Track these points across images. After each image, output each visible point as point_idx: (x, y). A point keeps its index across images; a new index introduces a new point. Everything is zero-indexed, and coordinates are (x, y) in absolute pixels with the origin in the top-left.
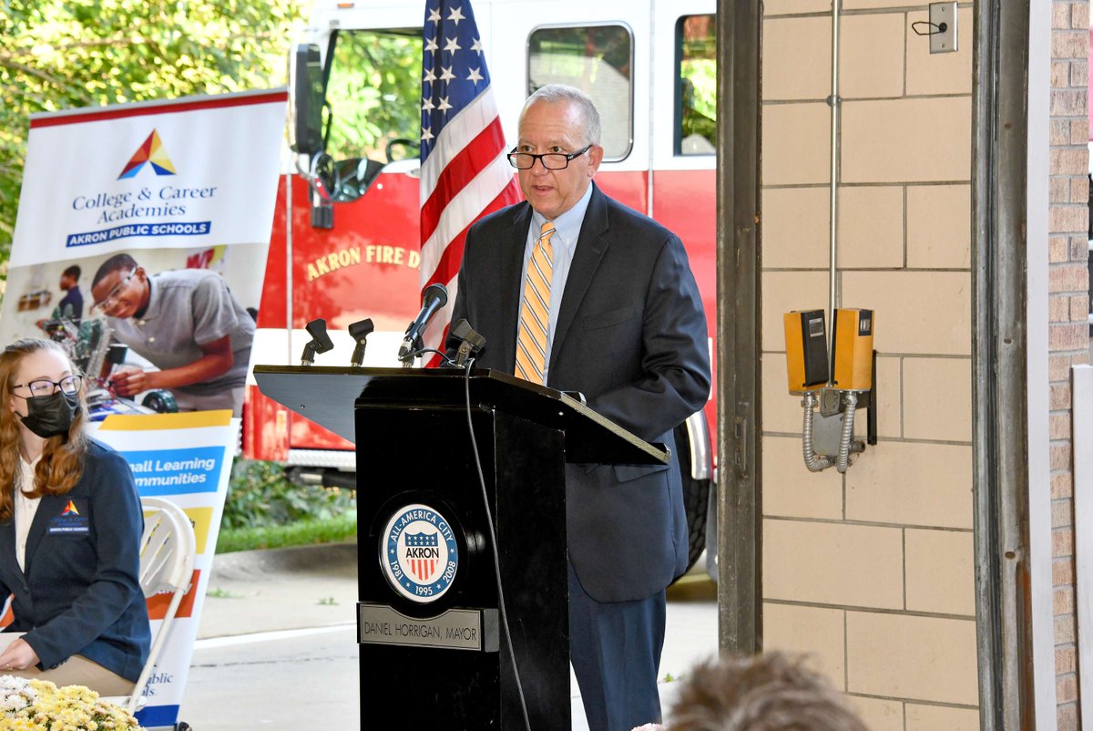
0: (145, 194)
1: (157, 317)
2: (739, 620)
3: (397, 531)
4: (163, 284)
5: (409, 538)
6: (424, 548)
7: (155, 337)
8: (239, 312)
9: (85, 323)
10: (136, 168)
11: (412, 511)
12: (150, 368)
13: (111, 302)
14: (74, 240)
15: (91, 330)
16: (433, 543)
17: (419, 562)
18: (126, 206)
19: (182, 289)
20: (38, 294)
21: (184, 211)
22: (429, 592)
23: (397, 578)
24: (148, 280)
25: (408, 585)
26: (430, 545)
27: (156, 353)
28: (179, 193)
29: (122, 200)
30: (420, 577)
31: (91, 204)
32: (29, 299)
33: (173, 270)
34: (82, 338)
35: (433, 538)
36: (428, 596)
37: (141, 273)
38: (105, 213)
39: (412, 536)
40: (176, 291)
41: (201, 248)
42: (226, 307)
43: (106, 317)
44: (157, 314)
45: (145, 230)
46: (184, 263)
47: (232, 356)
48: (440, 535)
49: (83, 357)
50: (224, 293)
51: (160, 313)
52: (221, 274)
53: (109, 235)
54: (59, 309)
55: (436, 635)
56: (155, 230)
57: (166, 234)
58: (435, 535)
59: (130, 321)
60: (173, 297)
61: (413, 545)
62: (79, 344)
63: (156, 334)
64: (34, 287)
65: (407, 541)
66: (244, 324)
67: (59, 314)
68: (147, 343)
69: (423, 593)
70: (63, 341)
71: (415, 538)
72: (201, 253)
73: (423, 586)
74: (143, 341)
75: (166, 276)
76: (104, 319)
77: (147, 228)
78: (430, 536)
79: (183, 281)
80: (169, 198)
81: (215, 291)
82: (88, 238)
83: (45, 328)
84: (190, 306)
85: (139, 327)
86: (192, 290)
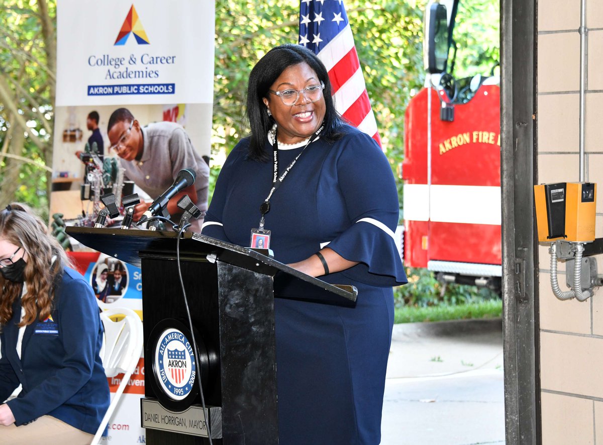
0: (132, 60)
1: (149, 160)
2: (520, 404)
3: (163, 347)
4: (150, 133)
5: (170, 353)
6: (178, 360)
7: (149, 175)
8: (198, 159)
9: (106, 159)
10: (125, 37)
11: (171, 333)
12: (148, 200)
13: (121, 146)
14: (92, 91)
15: (111, 166)
16: (183, 357)
17: (176, 370)
18: (122, 69)
19: (162, 137)
20: (74, 131)
21: (157, 75)
22: (181, 393)
23: (164, 381)
24: (141, 130)
25: (170, 387)
26: (182, 358)
27: (150, 188)
28: (153, 60)
29: (119, 63)
30: (177, 382)
31: (99, 62)
32: (69, 133)
33: (155, 122)
34: (106, 172)
35: (183, 353)
36: (181, 395)
37: (136, 124)
38: (109, 71)
39: (172, 351)
40: (158, 139)
41: (170, 105)
42: (189, 154)
43: (119, 157)
44: (149, 157)
45: (135, 89)
46: (161, 116)
47: (196, 194)
48: (187, 351)
49: (108, 187)
50: (187, 143)
51: (151, 156)
52: (184, 127)
53: (114, 90)
54: (88, 145)
55: (184, 425)
56: (142, 89)
57: (148, 93)
58: (184, 351)
59: (134, 162)
60: (157, 144)
61: (172, 358)
62: (104, 176)
63: (150, 173)
64: (71, 124)
65: (169, 355)
66: (201, 169)
67: (89, 149)
68: (145, 180)
69: (178, 393)
70: (94, 171)
71: (173, 353)
72: (171, 108)
73: (178, 388)
74: (142, 179)
75: (152, 126)
76: (118, 159)
77: (136, 87)
78: (181, 352)
79: (162, 131)
80: (147, 64)
81: (182, 141)
82: (101, 90)
83: (82, 158)
84: (168, 152)
85: (140, 167)
86: (168, 139)
